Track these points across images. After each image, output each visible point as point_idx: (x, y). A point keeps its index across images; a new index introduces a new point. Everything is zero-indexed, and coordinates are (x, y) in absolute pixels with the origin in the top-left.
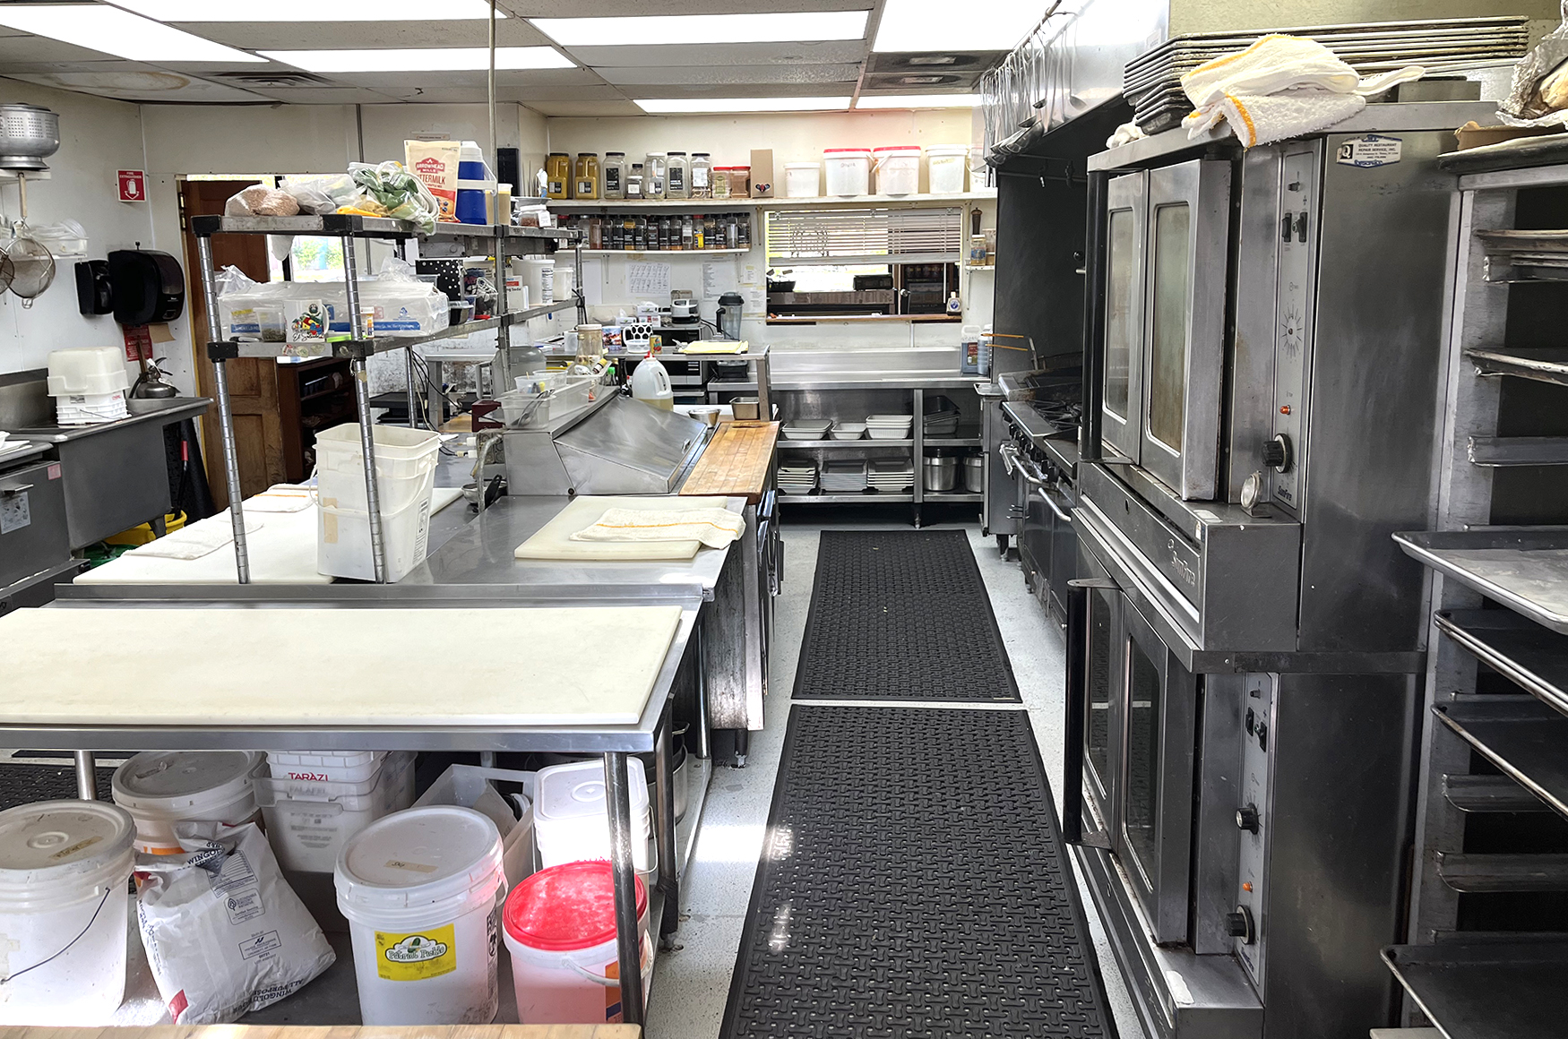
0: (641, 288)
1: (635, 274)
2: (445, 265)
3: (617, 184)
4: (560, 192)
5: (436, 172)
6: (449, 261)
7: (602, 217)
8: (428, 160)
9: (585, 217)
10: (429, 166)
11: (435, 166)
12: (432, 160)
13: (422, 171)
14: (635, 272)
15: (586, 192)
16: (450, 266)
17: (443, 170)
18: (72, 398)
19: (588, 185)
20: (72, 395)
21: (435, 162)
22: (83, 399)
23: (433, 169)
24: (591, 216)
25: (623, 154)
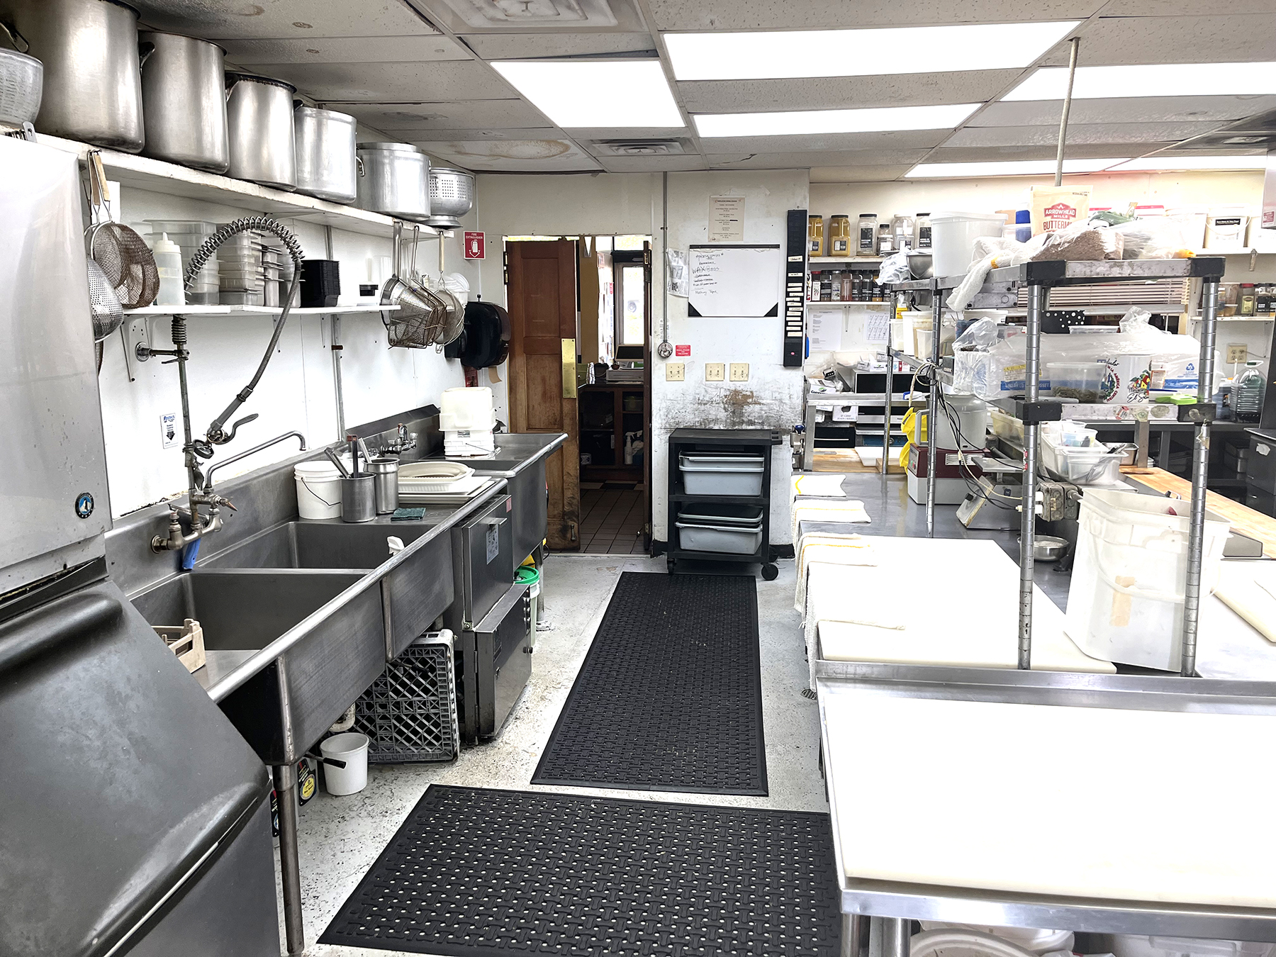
0: (877, 335)
1: (873, 323)
2: (1070, 315)
3: (871, 243)
4: (817, 250)
5: (1068, 218)
6: (1076, 312)
7: (853, 272)
8: (1059, 205)
9: (837, 272)
10: (1061, 212)
11: (1067, 212)
12: (1063, 205)
13: (1053, 218)
14: (873, 321)
15: (840, 250)
16: (1076, 316)
17: (1074, 216)
18: (459, 433)
19: (843, 244)
20: (460, 430)
21: (1066, 207)
22: (468, 434)
23: (1065, 215)
24: (842, 272)
25: (875, 216)
